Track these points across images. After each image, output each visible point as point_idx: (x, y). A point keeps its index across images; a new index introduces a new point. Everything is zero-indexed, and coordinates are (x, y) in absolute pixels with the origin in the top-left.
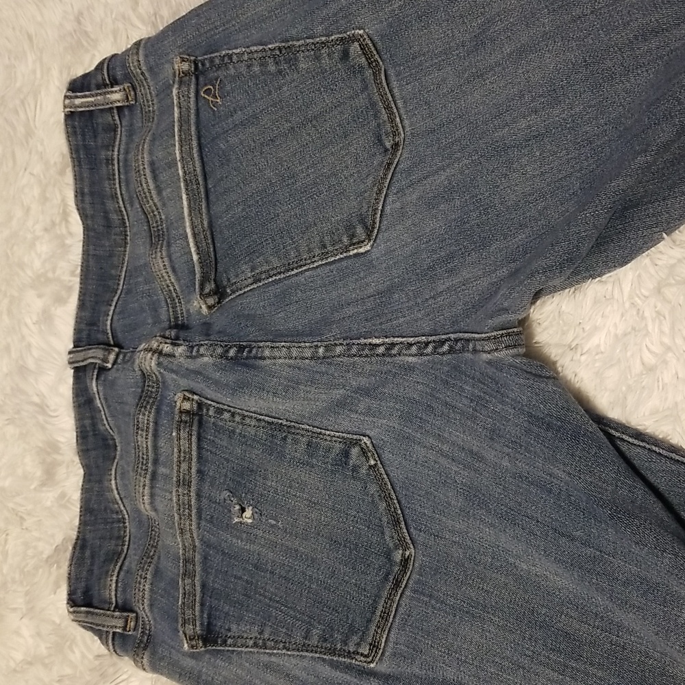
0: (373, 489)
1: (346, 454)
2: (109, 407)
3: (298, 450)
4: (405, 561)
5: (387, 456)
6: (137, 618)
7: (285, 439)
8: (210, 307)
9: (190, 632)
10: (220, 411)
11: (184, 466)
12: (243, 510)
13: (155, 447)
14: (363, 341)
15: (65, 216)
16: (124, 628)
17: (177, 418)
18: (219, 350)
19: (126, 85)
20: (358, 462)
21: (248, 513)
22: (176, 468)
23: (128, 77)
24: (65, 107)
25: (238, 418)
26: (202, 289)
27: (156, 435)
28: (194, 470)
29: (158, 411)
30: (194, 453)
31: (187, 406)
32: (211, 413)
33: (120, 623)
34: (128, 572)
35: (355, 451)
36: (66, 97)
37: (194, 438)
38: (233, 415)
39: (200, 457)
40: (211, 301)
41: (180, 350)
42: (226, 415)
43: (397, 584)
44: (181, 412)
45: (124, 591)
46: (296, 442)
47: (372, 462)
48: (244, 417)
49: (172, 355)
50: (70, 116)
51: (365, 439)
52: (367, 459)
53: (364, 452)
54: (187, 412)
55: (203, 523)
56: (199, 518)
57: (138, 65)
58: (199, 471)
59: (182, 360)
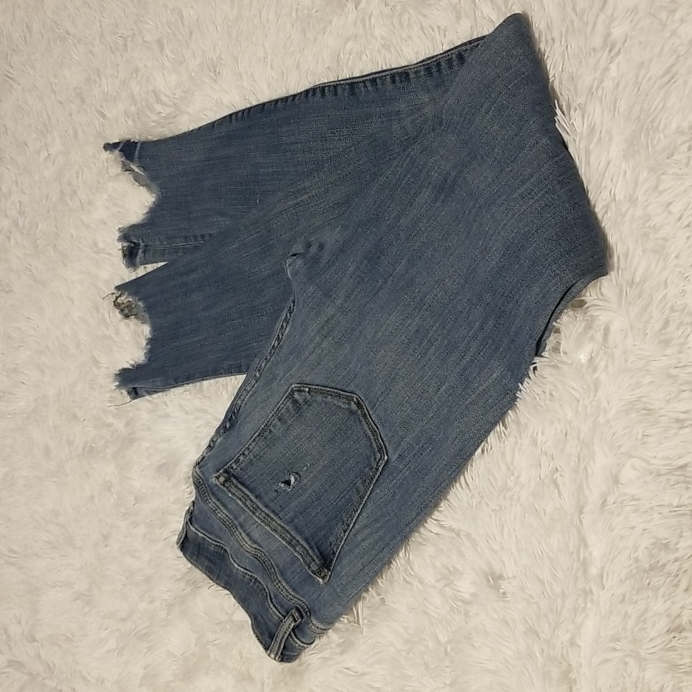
0: (320, 398)
1: (295, 402)
3: (278, 429)
5: (307, 380)
7: (271, 431)
9: (315, 568)
10: (237, 461)
11: (248, 503)
13: (229, 511)
17: (225, 489)
20: (303, 397)
22: (246, 509)
25: (246, 453)
27: (225, 506)
28: (253, 498)
29: (213, 494)
30: (247, 492)
31: (222, 479)
32: (235, 467)
35: (296, 396)
37: (240, 486)
38: (244, 454)
39: (251, 491)
42: (241, 458)
43: (365, 416)
44: (224, 485)
46: (274, 426)
47: (307, 389)
48: (248, 448)
51: (294, 386)
52: (304, 391)
53: (300, 391)
54: (225, 481)
55: (280, 515)
56: (277, 514)
58: (256, 497)
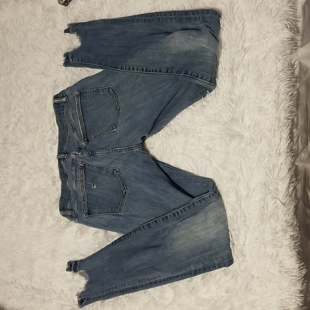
0: (119, 179)
1: (114, 172)
2: (66, 167)
3: (104, 172)
4: (125, 193)
5: (121, 172)
6: (74, 212)
7: (101, 170)
8: (86, 144)
9: (85, 212)
10: (88, 166)
11: (82, 178)
12: (94, 186)
13: (76, 174)
14: (115, 149)
15: (54, 125)
16: (72, 214)
17: (80, 167)
18: (88, 153)
19: (66, 97)
20: (116, 174)
21: (95, 186)
22: (80, 178)
23: (66, 95)
24: (53, 102)
25: (92, 167)
26: (84, 140)
27: (76, 172)
28: (84, 178)
29: (76, 167)
30: (84, 175)
31: (82, 165)
32: (87, 166)
33: (71, 213)
34: (72, 202)
35: (115, 171)
36: (53, 100)
37: (84, 172)
38: (91, 166)
39: (85, 176)
40: (86, 143)
41: (80, 153)
42: (90, 166)
43: (124, 197)
44: (81, 166)
45: (71, 206)
46: (104, 171)
47: (118, 174)
48: (93, 166)
49: (78, 155)
50: (54, 104)
51: (117, 169)
52: (118, 173)
53: (117, 172)
54: (82, 166)
55: (86, 189)
56: (86, 188)
57: (68, 93)
58: (85, 179)
59: (80, 155)
